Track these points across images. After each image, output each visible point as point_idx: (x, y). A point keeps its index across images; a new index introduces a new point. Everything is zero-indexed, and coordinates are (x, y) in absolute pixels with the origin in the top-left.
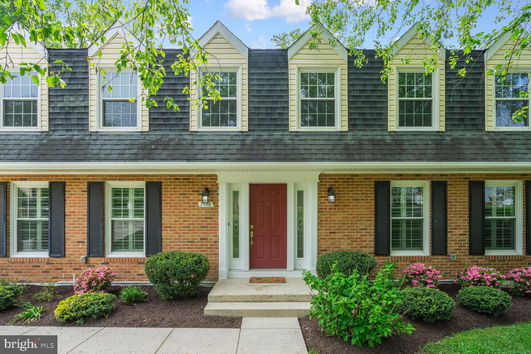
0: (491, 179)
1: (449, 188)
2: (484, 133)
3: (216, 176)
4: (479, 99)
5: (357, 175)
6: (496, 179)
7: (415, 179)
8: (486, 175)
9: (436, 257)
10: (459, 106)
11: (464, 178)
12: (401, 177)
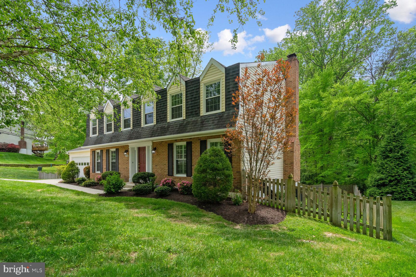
0: (209, 138)
1: (193, 144)
2: (200, 117)
3: (128, 145)
4: (198, 101)
5: (163, 142)
6: (211, 138)
7: (181, 141)
8: (207, 137)
9: (188, 177)
10: (191, 106)
11: (199, 139)
12: (177, 141)
